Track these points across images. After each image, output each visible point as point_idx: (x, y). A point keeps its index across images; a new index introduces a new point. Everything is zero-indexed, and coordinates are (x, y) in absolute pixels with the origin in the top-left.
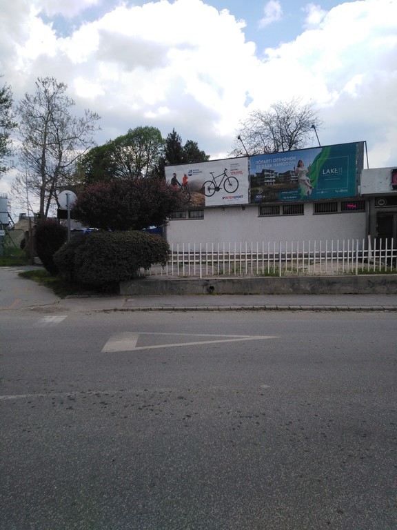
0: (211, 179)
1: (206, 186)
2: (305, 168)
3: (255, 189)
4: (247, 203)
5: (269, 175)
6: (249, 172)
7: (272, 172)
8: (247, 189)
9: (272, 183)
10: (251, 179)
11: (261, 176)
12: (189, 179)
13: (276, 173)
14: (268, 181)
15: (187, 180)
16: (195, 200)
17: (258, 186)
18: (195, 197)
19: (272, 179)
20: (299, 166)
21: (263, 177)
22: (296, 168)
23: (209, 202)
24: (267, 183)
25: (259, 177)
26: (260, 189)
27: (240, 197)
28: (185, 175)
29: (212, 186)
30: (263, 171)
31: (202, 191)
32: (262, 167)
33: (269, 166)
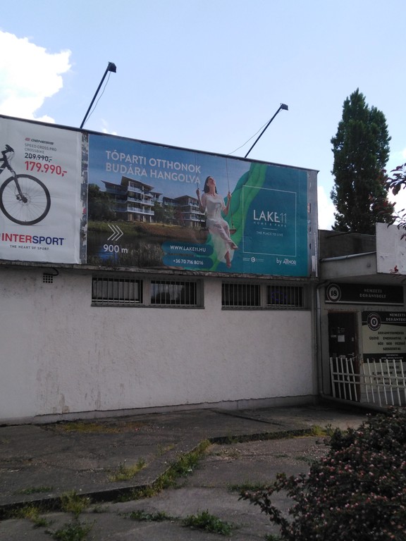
2: (219, 198)
3: (102, 225)
4: (77, 261)
5: (138, 196)
6: (85, 176)
7: (148, 189)
8: (78, 221)
9: (148, 217)
10: (91, 194)
11: (120, 193)
13: (157, 195)
14: (137, 211)
17: (109, 218)
19: (147, 208)
20: (207, 190)
21: (124, 197)
22: (201, 193)
24: (135, 215)
25: (112, 196)
26: (116, 229)
27: (54, 241)
30: (125, 181)
32: (121, 172)
33: (140, 173)
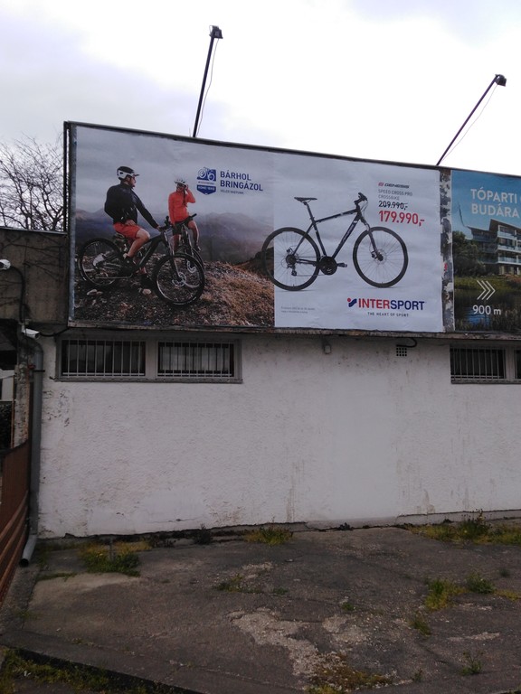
0: (304, 224)
1: (281, 247)
3: (468, 281)
4: (440, 328)
5: (508, 243)
6: (445, 223)
7: (520, 233)
8: (439, 280)
10: (454, 247)
11: (488, 237)
12: (201, 207)
14: (509, 261)
15: (191, 209)
16: (228, 296)
17: (480, 273)
18: (227, 285)
21: (494, 246)
23: (290, 312)
24: (507, 267)
25: (480, 243)
26: (487, 288)
27: (414, 305)
28: (182, 187)
29: (306, 250)
30: (494, 225)
31: (262, 262)
32: (490, 214)
33: (511, 214)
